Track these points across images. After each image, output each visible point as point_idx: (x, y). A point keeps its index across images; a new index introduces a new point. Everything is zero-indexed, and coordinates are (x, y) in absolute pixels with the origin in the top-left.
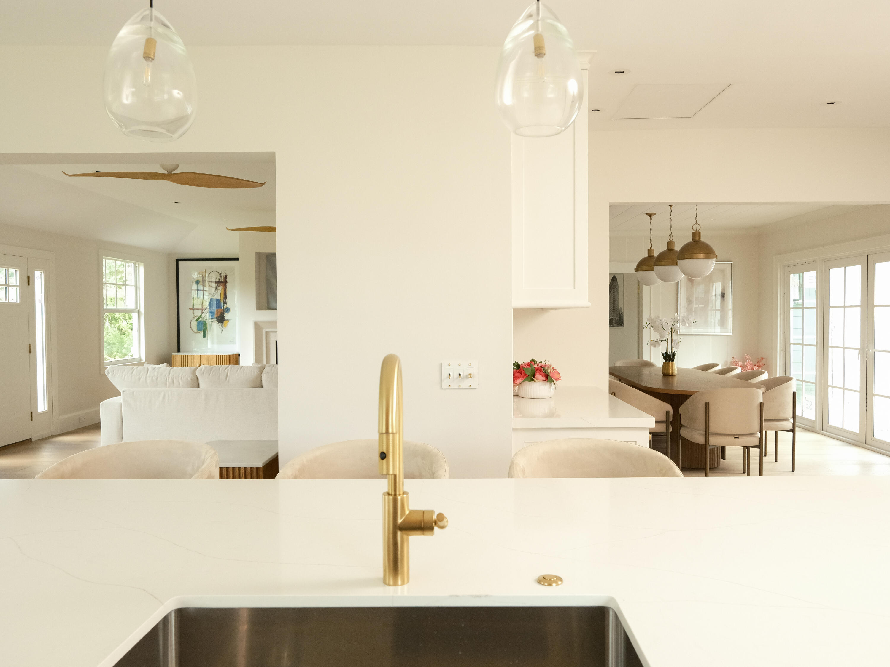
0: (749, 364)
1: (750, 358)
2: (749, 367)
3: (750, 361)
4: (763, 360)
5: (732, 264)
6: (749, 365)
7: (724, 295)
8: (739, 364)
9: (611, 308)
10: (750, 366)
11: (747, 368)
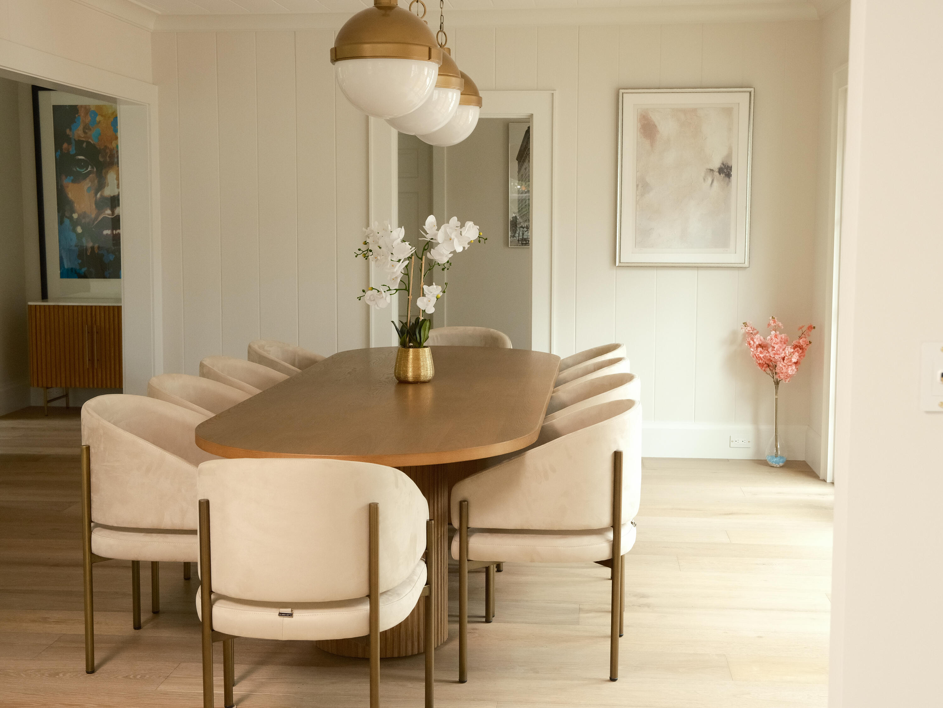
0: (775, 340)
1: (780, 324)
2: (776, 347)
3: (778, 333)
4: (810, 331)
5: (750, 93)
6: (777, 344)
7: (731, 170)
8: (755, 340)
9: (521, 205)
10: (779, 345)
11: (773, 350)
